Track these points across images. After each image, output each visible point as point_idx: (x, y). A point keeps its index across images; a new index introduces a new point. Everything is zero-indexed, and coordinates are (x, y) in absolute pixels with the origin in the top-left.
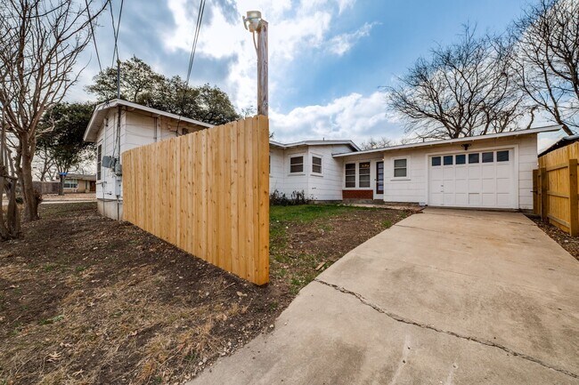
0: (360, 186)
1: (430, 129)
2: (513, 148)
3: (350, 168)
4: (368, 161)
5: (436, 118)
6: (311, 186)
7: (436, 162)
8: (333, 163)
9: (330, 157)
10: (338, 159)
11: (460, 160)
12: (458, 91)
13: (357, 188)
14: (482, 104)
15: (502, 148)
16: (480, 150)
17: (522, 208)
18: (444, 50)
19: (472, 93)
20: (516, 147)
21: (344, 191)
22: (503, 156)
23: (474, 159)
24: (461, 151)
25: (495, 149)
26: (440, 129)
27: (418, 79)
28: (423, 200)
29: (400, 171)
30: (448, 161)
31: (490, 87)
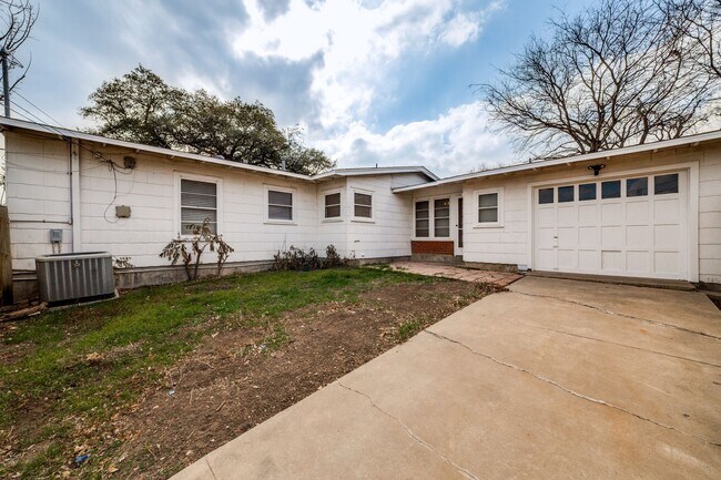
0: (436, 236)
1: (553, 146)
2: (687, 169)
3: (421, 207)
4: (446, 197)
5: (562, 129)
6: (351, 238)
7: (545, 197)
8: (394, 200)
9: (389, 193)
10: (402, 196)
11: (588, 193)
12: (596, 86)
13: (432, 237)
14: (634, 103)
15: (665, 169)
16: (622, 175)
17: (705, 279)
18: (571, 20)
19: (618, 85)
20: (694, 166)
21: (413, 242)
22: (668, 185)
23: (611, 190)
24: (588, 178)
25: (650, 173)
26: (567, 146)
27: (531, 70)
28: (524, 262)
29: (488, 213)
30: (566, 194)
31: (648, 75)
